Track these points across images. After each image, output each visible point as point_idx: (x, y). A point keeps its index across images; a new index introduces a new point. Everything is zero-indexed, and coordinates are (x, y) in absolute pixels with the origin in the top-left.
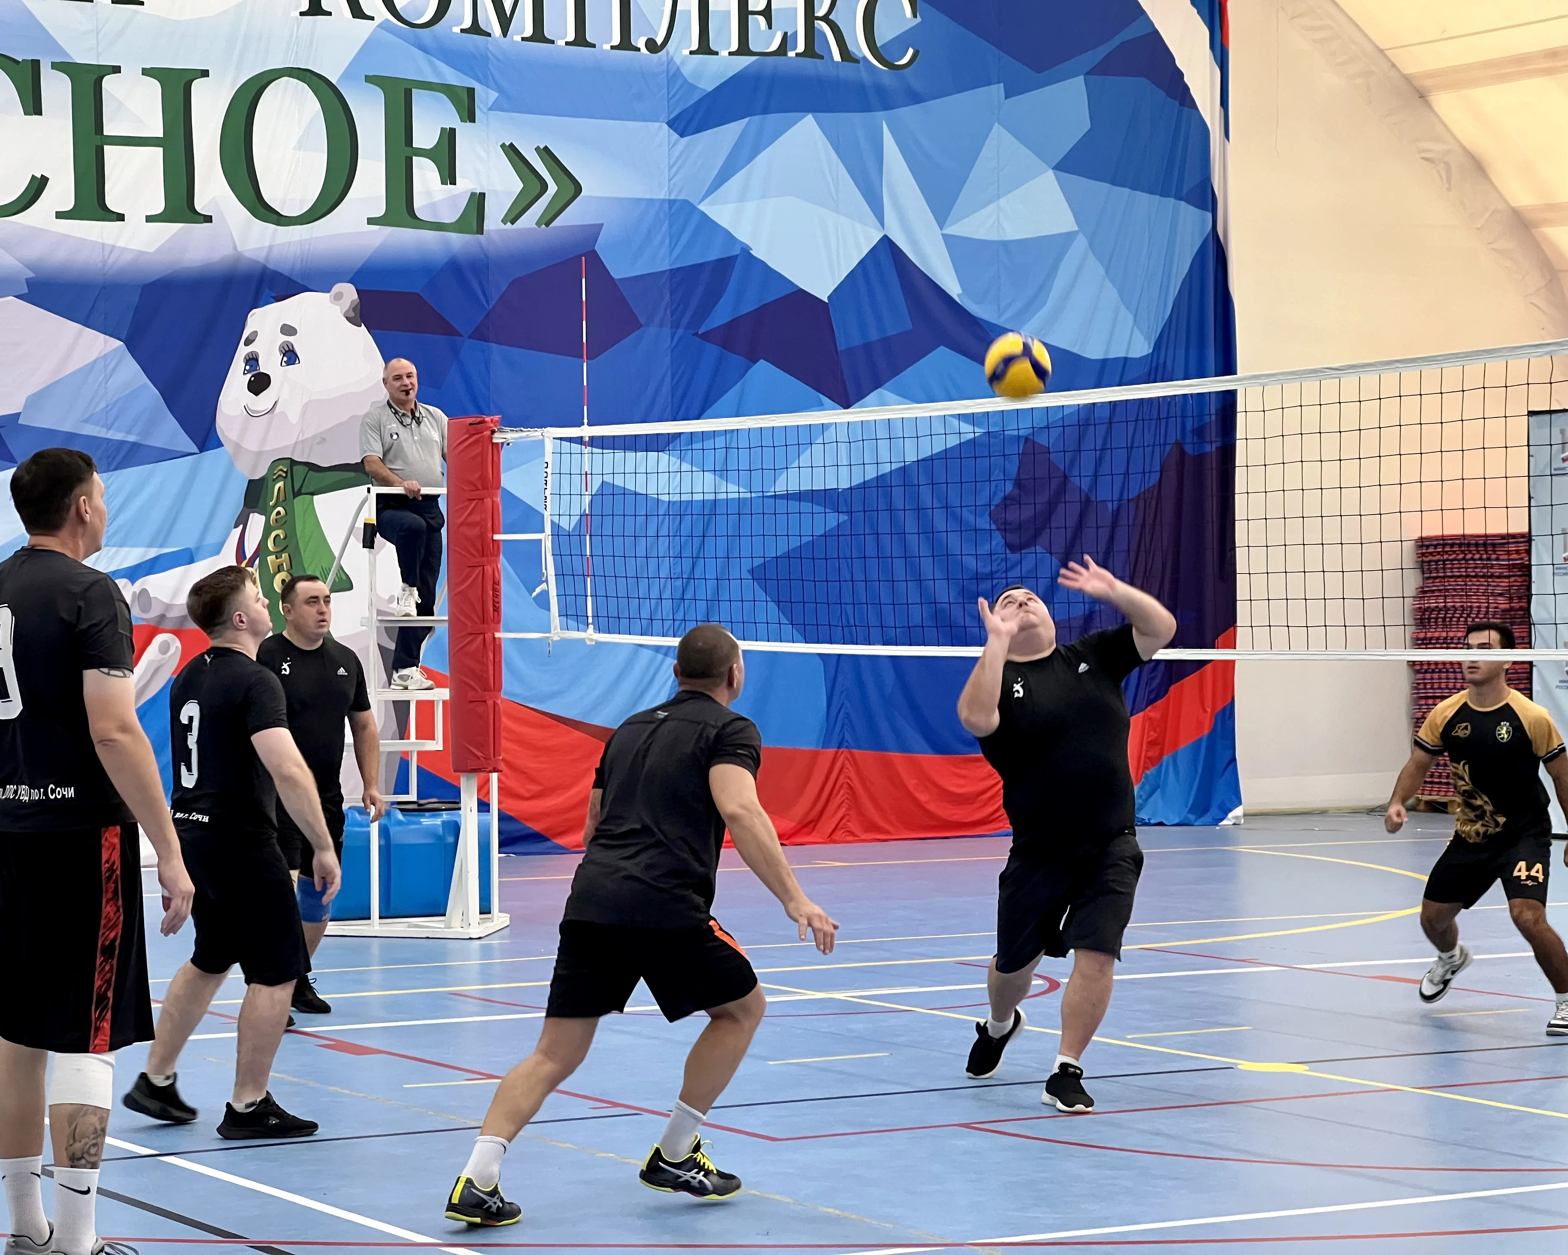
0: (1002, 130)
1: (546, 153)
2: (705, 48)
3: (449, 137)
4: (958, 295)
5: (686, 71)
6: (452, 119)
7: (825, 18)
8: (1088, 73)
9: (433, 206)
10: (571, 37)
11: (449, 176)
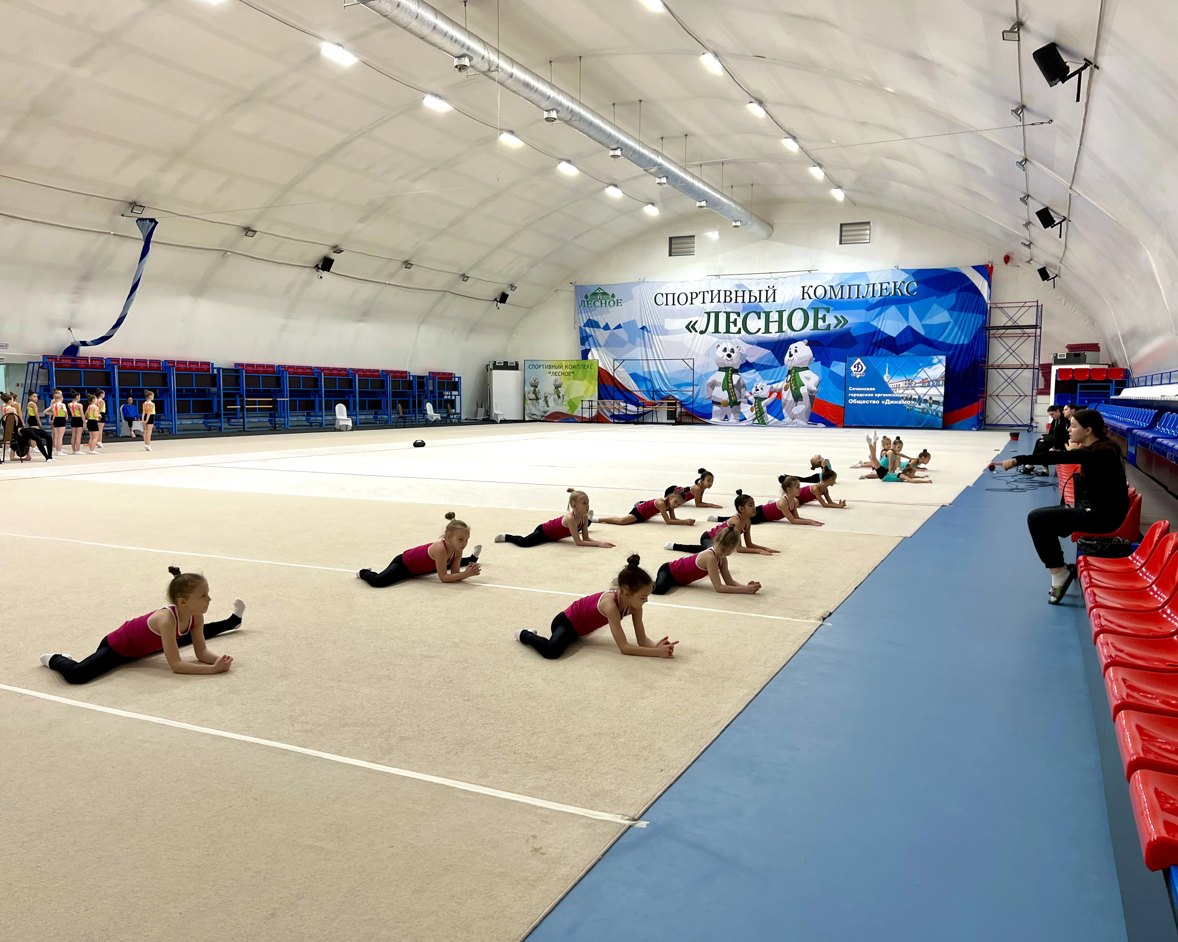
0: (935, 304)
1: (842, 317)
2: (873, 296)
3: (825, 316)
4: (924, 334)
5: (870, 301)
6: (826, 313)
7: (898, 289)
8: (957, 292)
9: (821, 327)
10: (848, 297)
11: (824, 322)
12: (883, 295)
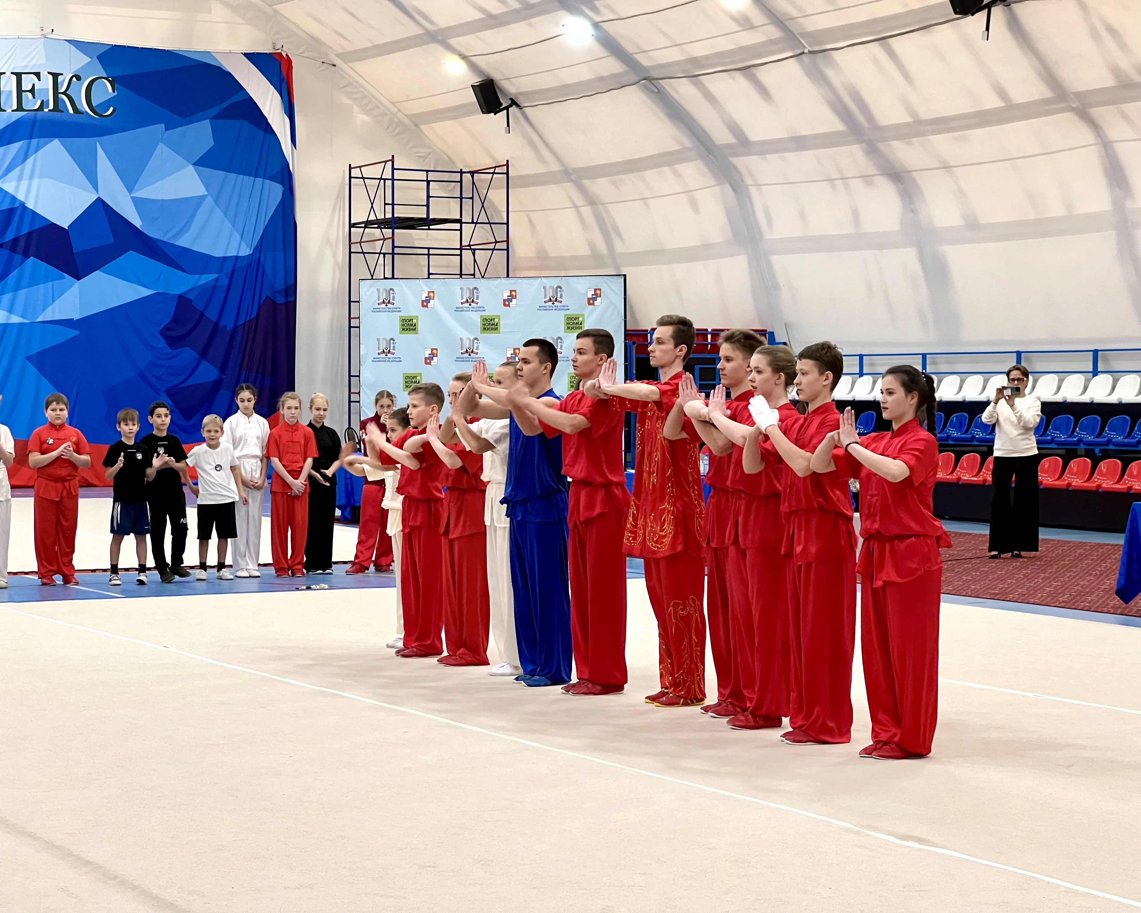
0: (164, 146)
4: (140, 226)
8: (213, 118)
12: (25, 107)
